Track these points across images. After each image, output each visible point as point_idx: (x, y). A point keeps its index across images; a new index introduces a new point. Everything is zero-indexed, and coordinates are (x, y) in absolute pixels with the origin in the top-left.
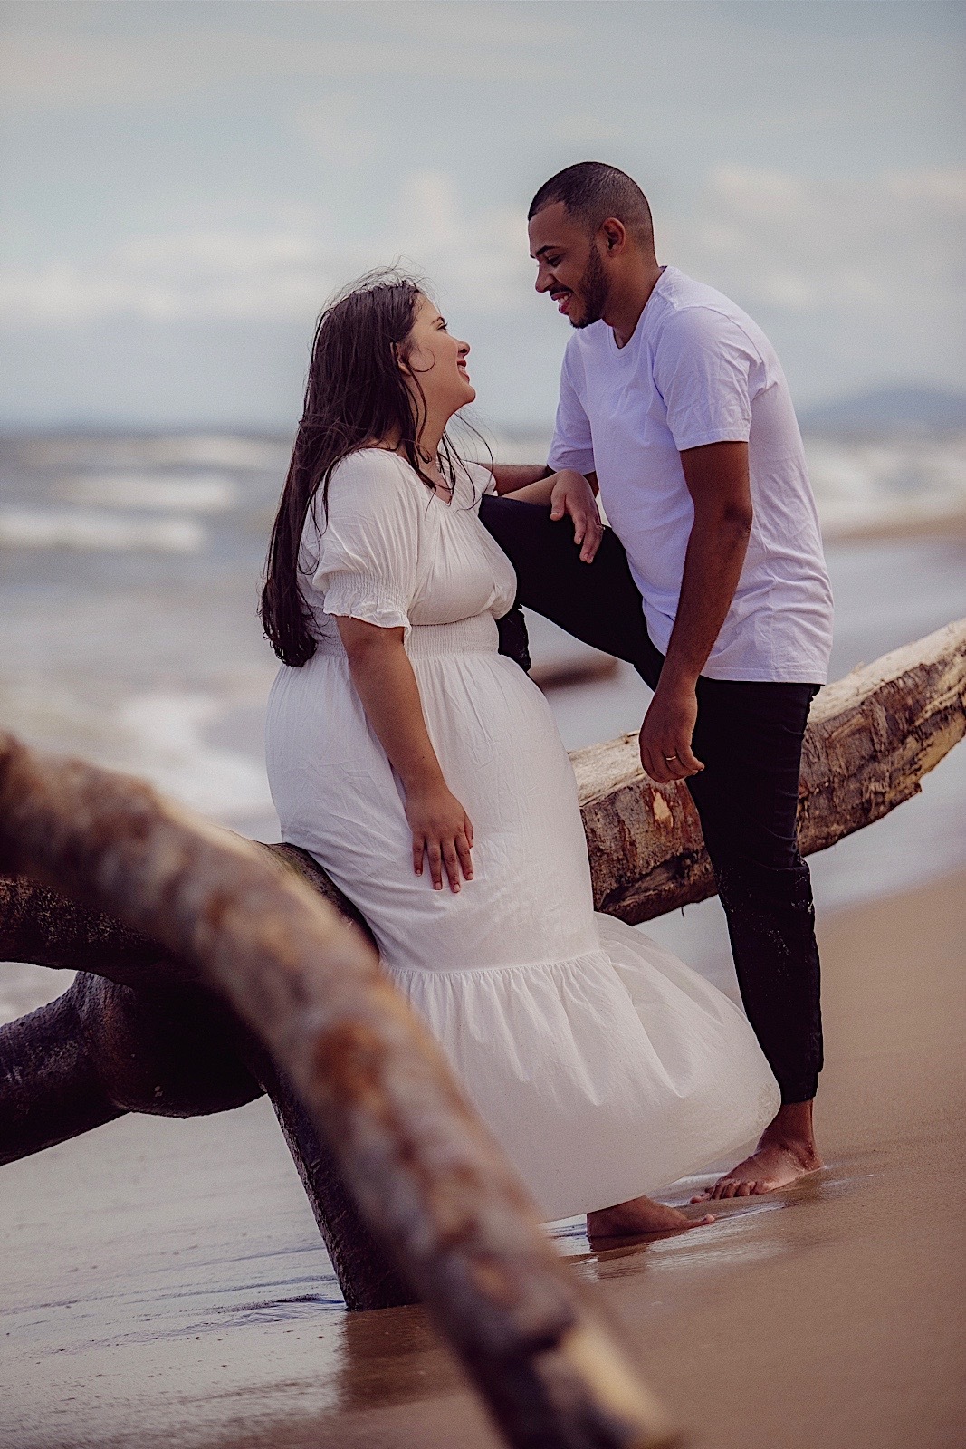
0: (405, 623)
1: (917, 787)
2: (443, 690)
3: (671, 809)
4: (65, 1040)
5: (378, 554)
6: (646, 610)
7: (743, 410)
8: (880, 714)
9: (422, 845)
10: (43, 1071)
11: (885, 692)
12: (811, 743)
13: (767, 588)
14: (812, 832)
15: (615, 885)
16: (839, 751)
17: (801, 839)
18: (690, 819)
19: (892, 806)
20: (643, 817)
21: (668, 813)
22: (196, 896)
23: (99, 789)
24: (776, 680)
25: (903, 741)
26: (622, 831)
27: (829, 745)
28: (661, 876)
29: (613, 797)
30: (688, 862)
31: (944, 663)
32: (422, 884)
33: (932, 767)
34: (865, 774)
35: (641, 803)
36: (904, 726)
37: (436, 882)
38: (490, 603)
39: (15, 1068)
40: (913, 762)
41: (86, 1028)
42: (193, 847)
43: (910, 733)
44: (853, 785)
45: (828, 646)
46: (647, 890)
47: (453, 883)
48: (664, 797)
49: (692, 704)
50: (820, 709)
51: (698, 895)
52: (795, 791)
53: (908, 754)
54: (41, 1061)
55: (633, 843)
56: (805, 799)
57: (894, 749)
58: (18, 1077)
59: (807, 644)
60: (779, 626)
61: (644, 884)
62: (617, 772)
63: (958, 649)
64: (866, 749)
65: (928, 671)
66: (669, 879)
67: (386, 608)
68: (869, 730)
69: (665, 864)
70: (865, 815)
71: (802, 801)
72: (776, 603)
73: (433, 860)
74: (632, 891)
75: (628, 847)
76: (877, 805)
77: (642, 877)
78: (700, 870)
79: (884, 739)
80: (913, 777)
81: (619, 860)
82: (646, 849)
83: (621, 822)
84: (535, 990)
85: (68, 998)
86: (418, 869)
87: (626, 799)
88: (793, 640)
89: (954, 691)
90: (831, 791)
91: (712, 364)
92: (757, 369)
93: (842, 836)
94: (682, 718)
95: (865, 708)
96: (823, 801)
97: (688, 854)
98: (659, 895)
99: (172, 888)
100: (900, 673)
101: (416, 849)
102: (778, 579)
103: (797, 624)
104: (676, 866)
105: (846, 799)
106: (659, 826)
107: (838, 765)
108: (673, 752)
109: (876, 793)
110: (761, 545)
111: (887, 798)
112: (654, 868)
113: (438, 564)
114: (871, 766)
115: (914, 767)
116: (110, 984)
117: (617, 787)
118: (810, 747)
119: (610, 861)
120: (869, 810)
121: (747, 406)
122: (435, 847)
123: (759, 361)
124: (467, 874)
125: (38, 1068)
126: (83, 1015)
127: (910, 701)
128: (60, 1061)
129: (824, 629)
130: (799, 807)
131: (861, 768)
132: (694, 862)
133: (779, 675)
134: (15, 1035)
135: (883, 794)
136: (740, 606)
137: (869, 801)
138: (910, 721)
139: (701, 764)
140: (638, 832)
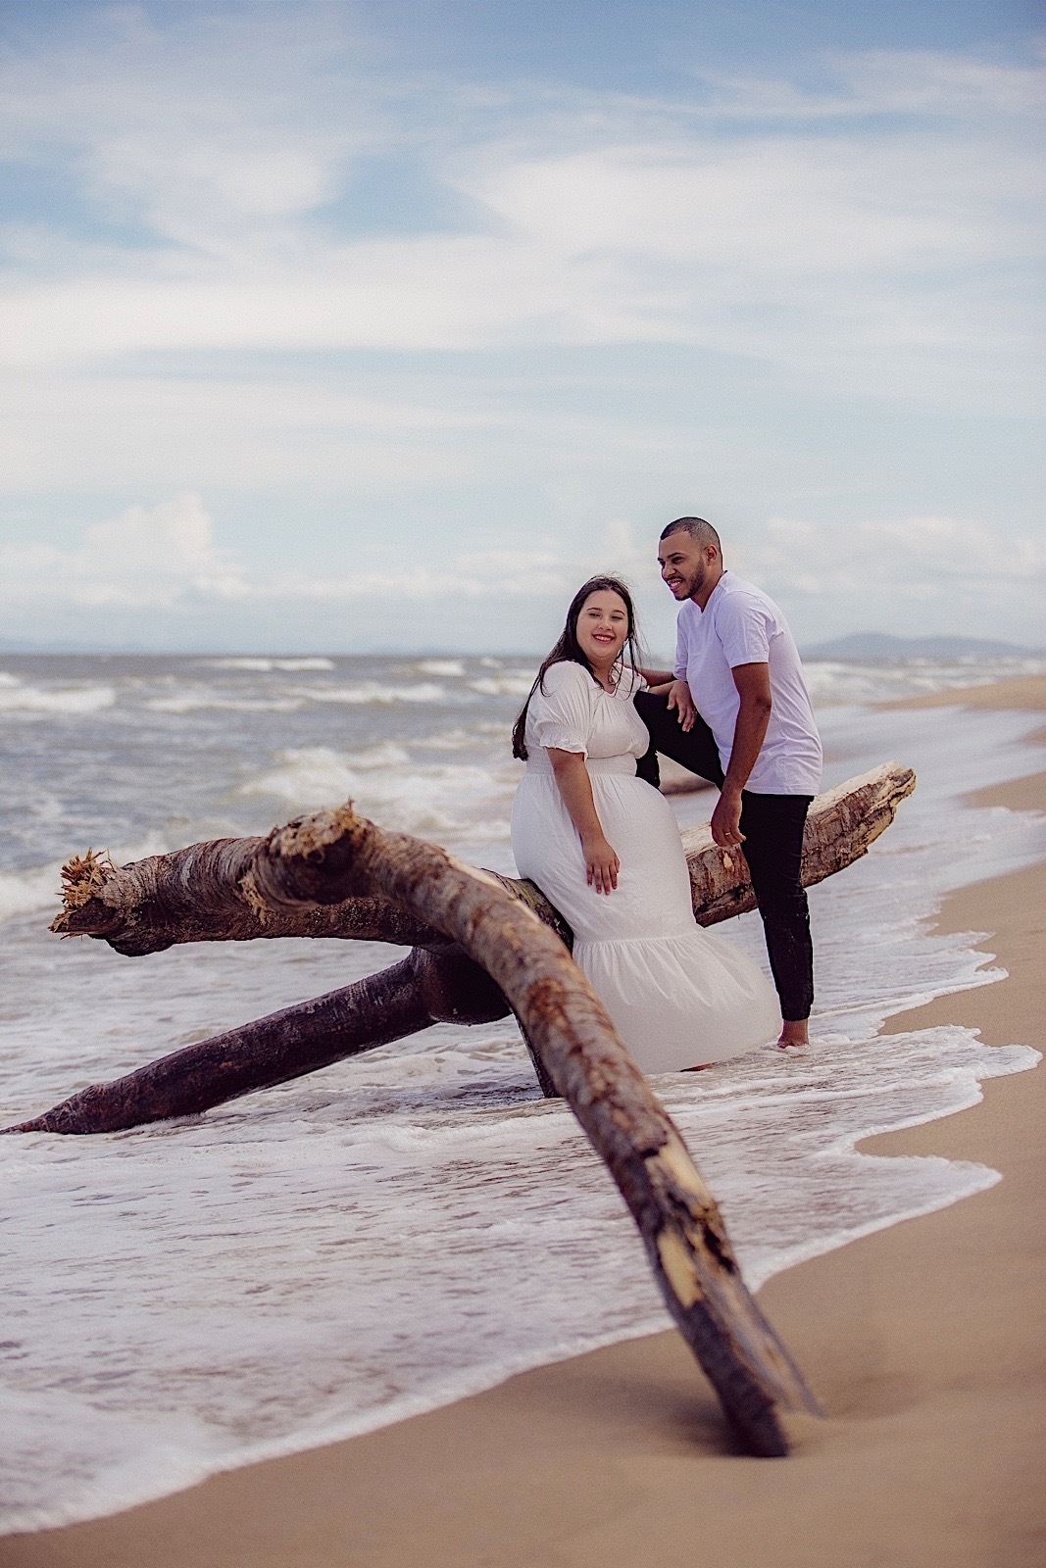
0: (585, 751)
1: (866, 851)
2: (603, 791)
3: (733, 862)
4: (406, 983)
5: (568, 715)
6: (720, 756)
7: (764, 645)
8: (846, 811)
9: (591, 869)
10: (394, 1000)
11: (849, 799)
12: (809, 826)
13: (781, 743)
14: (809, 874)
15: (702, 903)
16: (824, 831)
17: (803, 879)
18: (743, 868)
19: (852, 860)
20: (718, 866)
21: (731, 864)
22: (466, 909)
23: (415, 850)
24: (788, 793)
25: (858, 826)
26: (707, 874)
27: (819, 827)
28: (728, 898)
29: (702, 855)
30: (742, 890)
31: (880, 784)
32: (591, 891)
33: (874, 840)
34: (838, 843)
35: (717, 858)
36: (859, 818)
37: (598, 889)
38: (629, 749)
39: (379, 998)
40: (863, 837)
41: (417, 977)
42: (465, 882)
43: (862, 821)
44: (831, 849)
45: (819, 775)
46: (720, 905)
47: (607, 889)
48: (729, 855)
49: (740, 804)
50: (813, 809)
51: (748, 909)
52: (800, 853)
53: (861, 833)
54: (393, 994)
55: (712, 880)
56: (806, 856)
57: (854, 830)
58: (381, 1002)
59: (806, 774)
60: (790, 764)
61: (718, 902)
62: (704, 842)
63: (888, 776)
64: (839, 830)
65: (872, 788)
66: (732, 900)
67: (573, 742)
68: (840, 820)
69: (730, 892)
70: (837, 866)
71: (804, 858)
72: (787, 752)
73: (597, 878)
74: (712, 906)
75: (710, 882)
76: (844, 860)
77: (717, 898)
78: (749, 894)
79: (848, 825)
80: (864, 846)
81: (704, 889)
82: (720, 883)
83: (706, 869)
84: (660, 951)
85: (407, 961)
86: (590, 882)
87: (709, 856)
88: (798, 772)
89: (886, 799)
90: (819, 852)
91: (746, 622)
92: (770, 624)
93: (825, 877)
94: (734, 812)
95: (838, 808)
96: (815, 858)
97: (742, 886)
98: (726, 908)
99: (453, 904)
100: (857, 789)
101: (588, 872)
102: (788, 738)
103: (799, 763)
104: (736, 893)
105: (828, 856)
106: (727, 871)
107: (823, 839)
108: (729, 830)
109: (844, 854)
110: (777, 719)
111: (849, 856)
112: (724, 894)
113: (600, 723)
114: (841, 839)
115: (864, 839)
116: (430, 954)
117: (704, 850)
118: (809, 829)
119: (700, 889)
120: (840, 863)
121: (766, 643)
122: (598, 871)
123: (772, 620)
124: (614, 885)
125: (391, 998)
126: (415, 970)
127: (862, 805)
128: (404, 994)
129: (816, 766)
130: (802, 861)
131: (836, 840)
132: (745, 890)
133: (789, 790)
134: (379, 980)
135: (847, 855)
136: (766, 754)
137: (840, 858)
138: (862, 815)
139: (744, 837)
140: (715, 874)
